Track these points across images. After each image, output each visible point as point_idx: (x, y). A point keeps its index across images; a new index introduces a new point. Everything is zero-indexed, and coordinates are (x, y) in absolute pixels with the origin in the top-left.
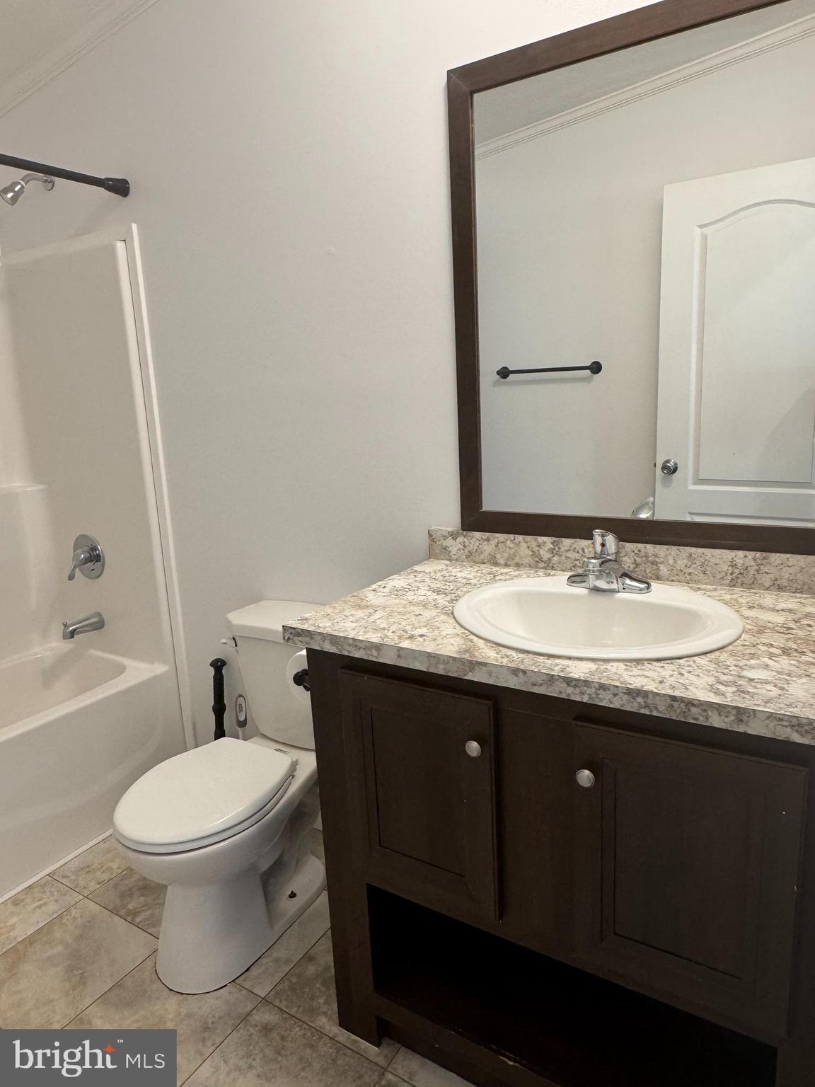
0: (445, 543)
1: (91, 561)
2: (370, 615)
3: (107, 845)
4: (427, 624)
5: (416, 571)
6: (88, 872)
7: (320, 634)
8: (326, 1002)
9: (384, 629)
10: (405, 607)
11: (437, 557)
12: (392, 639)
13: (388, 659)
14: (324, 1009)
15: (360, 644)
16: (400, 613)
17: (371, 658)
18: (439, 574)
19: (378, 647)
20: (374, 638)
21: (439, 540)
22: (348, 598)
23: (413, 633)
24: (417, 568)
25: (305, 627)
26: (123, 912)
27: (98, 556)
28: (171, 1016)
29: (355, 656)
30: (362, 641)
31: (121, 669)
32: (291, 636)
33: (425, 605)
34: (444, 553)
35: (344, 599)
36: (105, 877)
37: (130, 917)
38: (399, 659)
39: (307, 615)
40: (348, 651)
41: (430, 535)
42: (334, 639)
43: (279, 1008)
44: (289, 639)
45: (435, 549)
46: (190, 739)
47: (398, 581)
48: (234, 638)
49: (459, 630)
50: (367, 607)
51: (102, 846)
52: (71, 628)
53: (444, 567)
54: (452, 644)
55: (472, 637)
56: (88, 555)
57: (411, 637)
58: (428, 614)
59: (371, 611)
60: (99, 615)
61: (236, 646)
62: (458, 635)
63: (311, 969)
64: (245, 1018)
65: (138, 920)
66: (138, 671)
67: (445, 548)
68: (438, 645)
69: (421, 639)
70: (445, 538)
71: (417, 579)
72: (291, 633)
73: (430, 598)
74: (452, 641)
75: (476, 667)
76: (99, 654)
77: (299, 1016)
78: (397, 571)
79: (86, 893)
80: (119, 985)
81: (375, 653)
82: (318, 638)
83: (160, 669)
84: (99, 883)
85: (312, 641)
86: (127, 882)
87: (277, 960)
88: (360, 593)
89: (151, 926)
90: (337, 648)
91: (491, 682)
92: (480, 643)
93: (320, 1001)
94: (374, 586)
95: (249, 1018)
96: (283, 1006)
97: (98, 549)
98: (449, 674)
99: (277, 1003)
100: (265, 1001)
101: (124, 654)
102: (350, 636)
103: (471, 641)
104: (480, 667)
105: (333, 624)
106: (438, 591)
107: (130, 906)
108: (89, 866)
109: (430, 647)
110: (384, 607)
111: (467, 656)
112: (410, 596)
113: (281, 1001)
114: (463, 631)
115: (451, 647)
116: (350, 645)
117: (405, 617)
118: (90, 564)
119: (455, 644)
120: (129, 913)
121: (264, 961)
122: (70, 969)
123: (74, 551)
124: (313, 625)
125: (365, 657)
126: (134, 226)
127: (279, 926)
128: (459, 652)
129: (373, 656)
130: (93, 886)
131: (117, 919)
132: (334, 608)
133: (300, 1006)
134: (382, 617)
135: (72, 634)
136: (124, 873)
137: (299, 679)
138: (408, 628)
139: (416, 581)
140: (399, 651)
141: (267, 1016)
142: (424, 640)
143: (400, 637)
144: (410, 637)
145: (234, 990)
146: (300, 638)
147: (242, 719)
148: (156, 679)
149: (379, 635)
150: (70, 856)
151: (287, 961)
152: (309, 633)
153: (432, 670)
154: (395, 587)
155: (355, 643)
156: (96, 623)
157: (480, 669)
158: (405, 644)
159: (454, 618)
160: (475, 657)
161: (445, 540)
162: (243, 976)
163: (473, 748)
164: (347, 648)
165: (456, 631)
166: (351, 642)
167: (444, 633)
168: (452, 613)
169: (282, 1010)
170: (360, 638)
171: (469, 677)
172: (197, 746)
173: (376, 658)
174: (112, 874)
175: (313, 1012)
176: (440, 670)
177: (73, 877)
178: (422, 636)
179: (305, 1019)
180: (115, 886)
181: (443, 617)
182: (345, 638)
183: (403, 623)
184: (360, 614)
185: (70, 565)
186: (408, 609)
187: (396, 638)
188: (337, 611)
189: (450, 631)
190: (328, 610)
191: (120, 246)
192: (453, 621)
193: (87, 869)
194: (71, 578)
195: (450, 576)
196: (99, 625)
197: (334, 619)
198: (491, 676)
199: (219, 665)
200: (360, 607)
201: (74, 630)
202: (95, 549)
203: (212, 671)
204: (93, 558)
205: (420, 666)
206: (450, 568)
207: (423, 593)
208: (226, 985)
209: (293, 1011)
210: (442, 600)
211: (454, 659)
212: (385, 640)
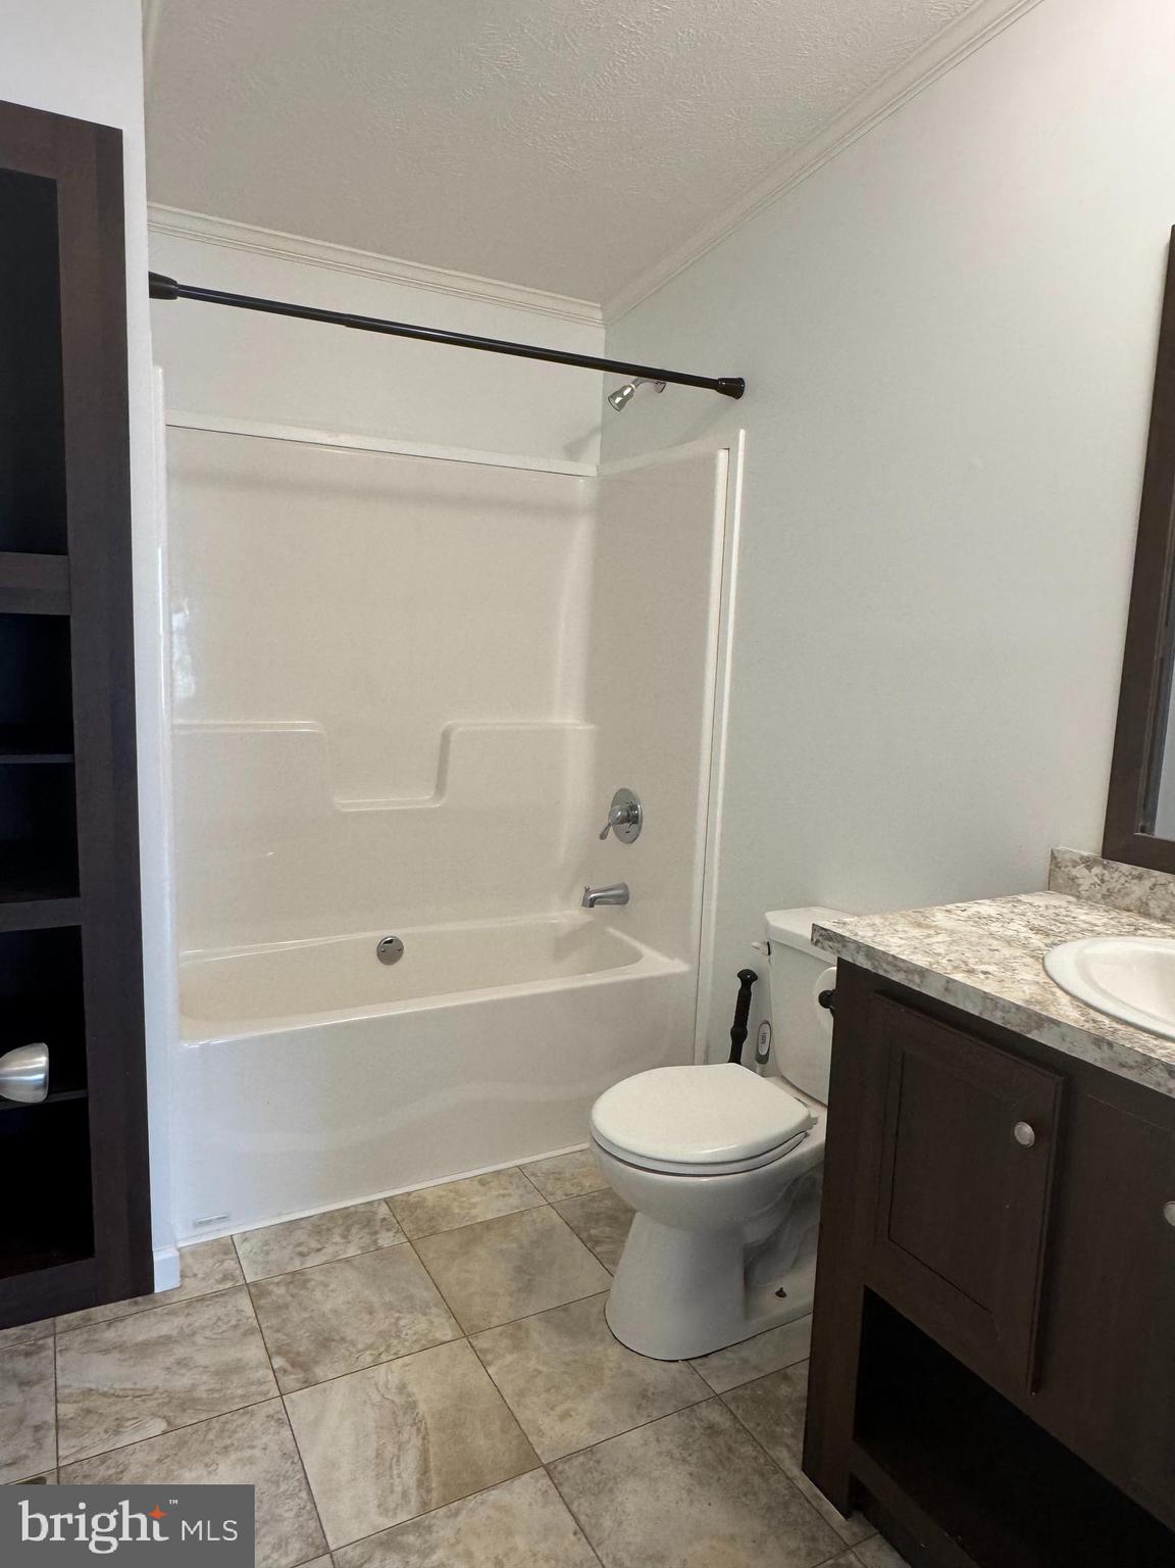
0: (1075, 872)
1: (628, 821)
2: (929, 936)
3: (583, 1158)
4: (1003, 964)
5: (1020, 901)
6: (558, 1179)
7: (855, 942)
8: (793, 1436)
9: (939, 954)
10: (981, 937)
11: (1059, 890)
12: (943, 967)
13: (932, 991)
14: (790, 1441)
15: (901, 965)
16: (970, 943)
17: (911, 985)
18: (1052, 911)
19: (922, 972)
20: (921, 961)
21: (1066, 867)
22: (910, 912)
23: (976, 967)
24: (1023, 898)
25: (839, 931)
26: (584, 1235)
27: (637, 816)
28: (611, 1365)
29: (893, 979)
30: (903, 961)
31: (636, 957)
32: (820, 938)
33: (1009, 942)
34: (1070, 887)
35: (903, 912)
36: (575, 1191)
37: (591, 1244)
38: (946, 993)
39: (847, 920)
40: (885, 971)
41: (1053, 857)
42: (870, 952)
43: (732, 1413)
44: (818, 941)
45: (1057, 876)
46: (699, 1053)
47: (987, 908)
48: (768, 944)
49: (1042, 978)
50: (929, 927)
51: (577, 1155)
52: (592, 896)
53: (1064, 904)
54: (1024, 992)
55: (1056, 990)
56: (626, 814)
57: (971, 972)
58: (1006, 952)
59: (932, 932)
60: (625, 887)
61: (769, 954)
62: (1038, 983)
63: (784, 1390)
64: (692, 1406)
65: (598, 1249)
66: (656, 963)
67: (1073, 879)
68: (1003, 987)
69: (982, 976)
70: (1075, 864)
71: (1016, 911)
72: (821, 935)
73: (1022, 935)
74: (1026, 988)
75: (1046, 1025)
76: (617, 934)
77: (754, 1434)
78: (992, 896)
79: (551, 1199)
80: (564, 1308)
81: (917, 979)
82: (852, 946)
83: (679, 966)
84: (567, 1195)
85: (844, 950)
86: (596, 1205)
87: (745, 1361)
88: (928, 911)
89: (609, 1262)
90: (873, 964)
91: (1063, 1049)
92: (1064, 999)
93: (785, 1430)
94: (950, 907)
95: (695, 1407)
96: (739, 1413)
97: (636, 809)
98: (1008, 1026)
99: (732, 1407)
100: (718, 1399)
101: (643, 941)
102: (891, 953)
103: (1053, 994)
104: (1052, 1025)
105: (875, 936)
106: (1037, 930)
107: (593, 1232)
108: (560, 1173)
109: (990, 987)
110: (951, 932)
111: (1037, 1008)
112: (994, 927)
113: (738, 1407)
114: (1048, 980)
115: (1021, 994)
116: (889, 963)
117: (975, 948)
118: (627, 825)
119: (1028, 992)
120: (590, 1237)
121: (728, 1354)
122: (520, 1270)
123: (612, 806)
124: (851, 931)
125: (906, 983)
126: (742, 433)
127: (756, 1324)
128: (1027, 1001)
129: (915, 984)
130: (560, 1195)
131: (577, 1241)
132: (886, 919)
133: (758, 1425)
134: (943, 942)
135: (592, 903)
136: (596, 1194)
137: (825, 999)
138: (971, 961)
139: (1013, 912)
140: (947, 982)
141: (715, 1415)
142: (987, 978)
143: (955, 968)
144: (968, 971)
145: (684, 1369)
146: (830, 943)
147: (764, 1053)
148: (673, 976)
149: (929, 959)
150: (542, 1156)
151: (756, 1368)
152: (841, 939)
153: (985, 1016)
154: (979, 913)
155: (895, 961)
156: (619, 896)
157: (1051, 1028)
158: (959, 977)
159: (1044, 966)
160: (1047, 1010)
161: (1074, 867)
162: (700, 1361)
163: (1025, 1133)
164: (885, 966)
165: (1037, 979)
166: (890, 959)
167: (1019, 977)
168: (1043, 959)
169: (735, 1417)
170: (904, 957)
171: (1034, 1035)
172: (706, 1062)
173: (919, 986)
174: (582, 1190)
175: (773, 1438)
176: (997, 1018)
177: (542, 1178)
178: (985, 973)
179: (763, 1442)
180: (583, 1205)
181: (1028, 960)
182: (884, 953)
183: (967, 955)
184: (916, 932)
185: (605, 821)
186: (983, 941)
187: (950, 968)
188: (887, 923)
189: (1030, 977)
190: (877, 920)
191: (723, 455)
192: (1040, 967)
193: (557, 1175)
194: (603, 836)
195: (1067, 916)
196: (623, 899)
197: (879, 931)
198: (1063, 1040)
199: (748, 978)
200: (919, 925)
201: (596, 898)
202: (634, 808)
203: (738, 984)
204: (628, 818)
205: (973, 1009)
206: (1072, 908)
207: (1017, 927)
208: (677, 1361)
209: (750, 1425)
210: (1037, 941)
211: (1018, 1007)
212: (935, 966)
